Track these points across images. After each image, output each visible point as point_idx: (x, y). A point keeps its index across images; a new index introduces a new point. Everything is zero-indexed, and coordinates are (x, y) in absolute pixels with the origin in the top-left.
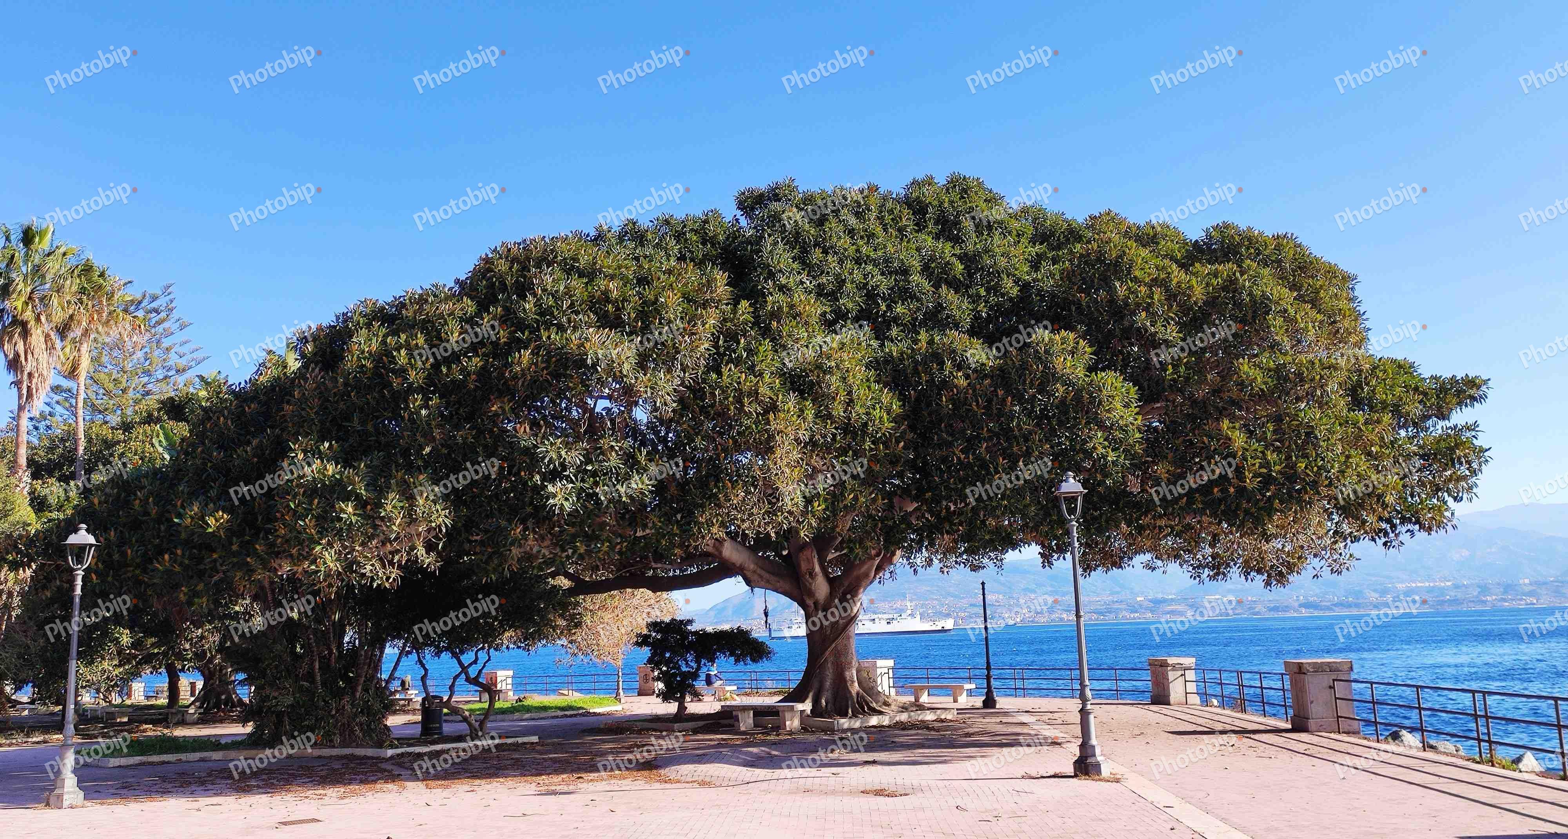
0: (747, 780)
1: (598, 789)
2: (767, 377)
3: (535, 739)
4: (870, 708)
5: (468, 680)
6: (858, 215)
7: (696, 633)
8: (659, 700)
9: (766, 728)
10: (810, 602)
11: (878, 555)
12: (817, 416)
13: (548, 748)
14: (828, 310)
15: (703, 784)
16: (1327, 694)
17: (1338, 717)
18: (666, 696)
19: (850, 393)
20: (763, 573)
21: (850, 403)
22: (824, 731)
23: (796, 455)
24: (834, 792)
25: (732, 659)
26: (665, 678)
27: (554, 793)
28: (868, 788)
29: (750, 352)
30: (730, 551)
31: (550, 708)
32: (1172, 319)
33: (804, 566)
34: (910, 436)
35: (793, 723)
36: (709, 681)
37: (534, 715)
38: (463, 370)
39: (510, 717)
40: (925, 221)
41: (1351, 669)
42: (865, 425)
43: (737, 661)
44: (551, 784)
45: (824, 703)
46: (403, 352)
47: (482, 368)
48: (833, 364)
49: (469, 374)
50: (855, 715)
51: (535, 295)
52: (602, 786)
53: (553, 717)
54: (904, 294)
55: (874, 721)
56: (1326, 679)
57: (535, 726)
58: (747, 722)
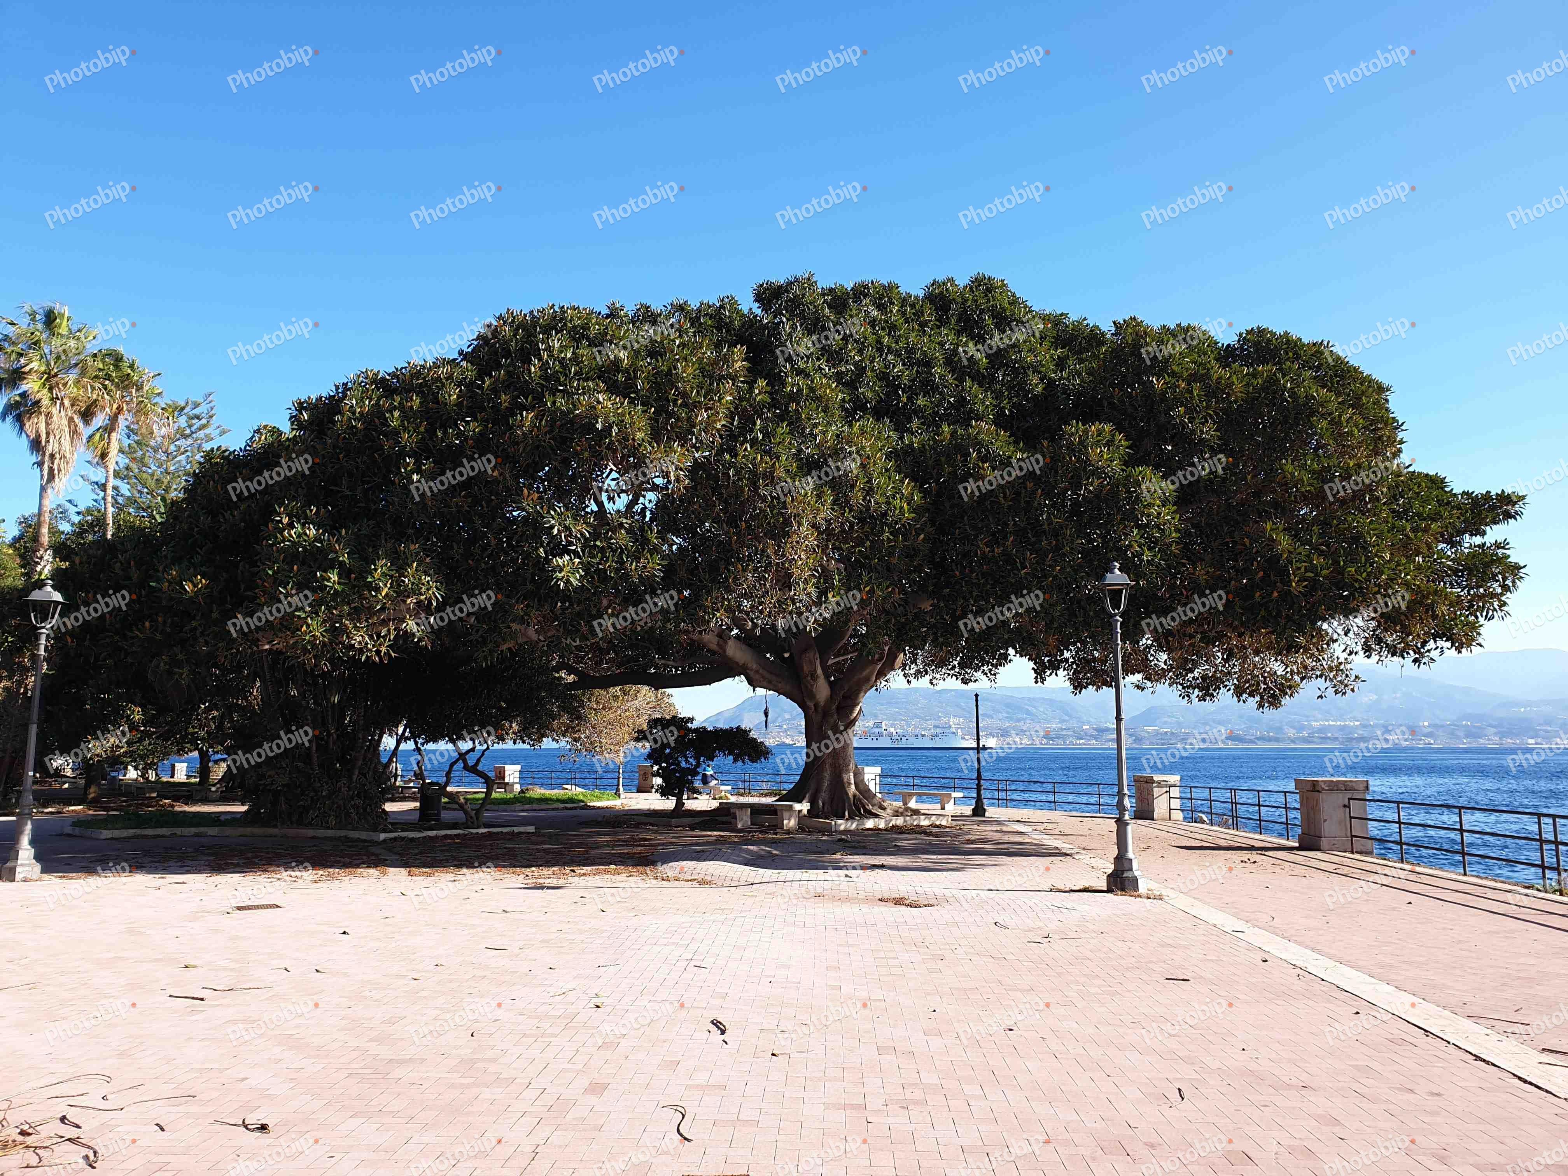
0: (751, 881)
1: (589, 884)
2: (783, 457)
3: (531, 829)
4: (866, 810)
5: (466, 767)
6: (880, 307)
7: (696, 730)
8: (658, 795)
9: (763, 826)
10: (811, 704)
11: (880, 660)
12: (834, 502)
13: (541, 839)
14: (847, 399)
15: (703, 883)
16: (1340, 813)
17: (1352, 836)
18: (664, 792)
19: (869, 481)
20: (765, 673)
21: (869, 491)
22: (822, 832)
23: (812, 541)
24: (848, 899)
25: (731, 757)
26: (665, 774)
27: (542, 887)
28: (886, 896)
29: (767, 435)
30: (734, 651)
31: (551, 800)
32: (1211, 418)
33: (806, 668)
34: (930, 529)
35: (791, 823)
36: (705, 780)
37: (535, 806)
38: (460, 435)
39: (512, 807)
40: (948, 318)
41: (1367, 788)
42: (885, 515)
43: (735, 760)
44: (540, 877)
45: (820, 803)
46: (396, 414)
47: (480, 433)
48: (853, 449)
49: (466, 439)
50: (851, 818)
51: (540, 359)
52: (596, 881)
53: (553, 809)
54: (928, 386)
55: (870, 824)
56: (1342, 798)
57: (533, 817)
58: (744, 820)
